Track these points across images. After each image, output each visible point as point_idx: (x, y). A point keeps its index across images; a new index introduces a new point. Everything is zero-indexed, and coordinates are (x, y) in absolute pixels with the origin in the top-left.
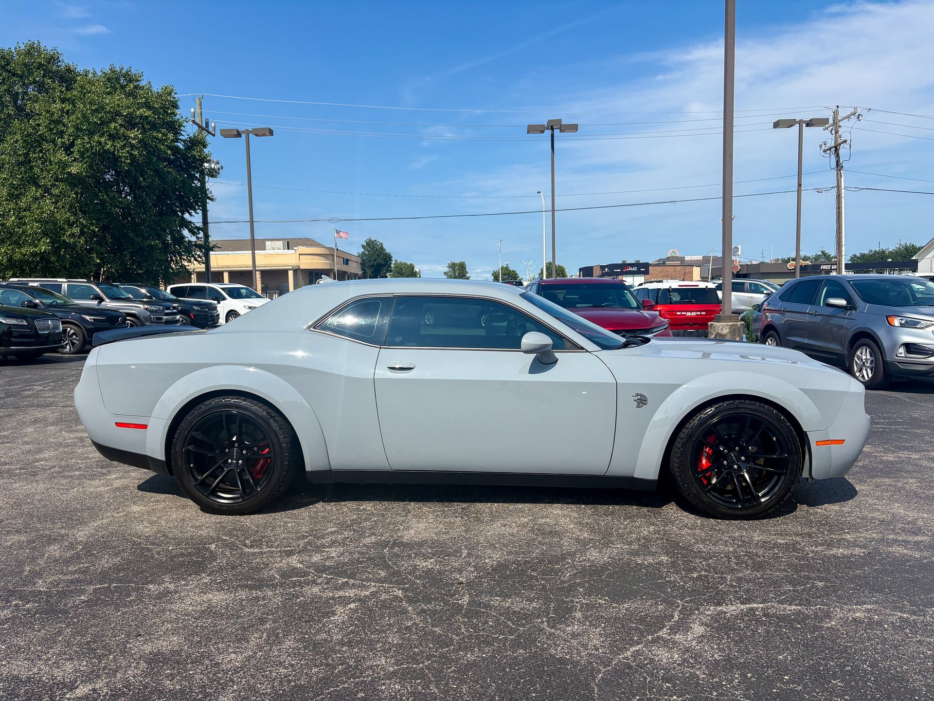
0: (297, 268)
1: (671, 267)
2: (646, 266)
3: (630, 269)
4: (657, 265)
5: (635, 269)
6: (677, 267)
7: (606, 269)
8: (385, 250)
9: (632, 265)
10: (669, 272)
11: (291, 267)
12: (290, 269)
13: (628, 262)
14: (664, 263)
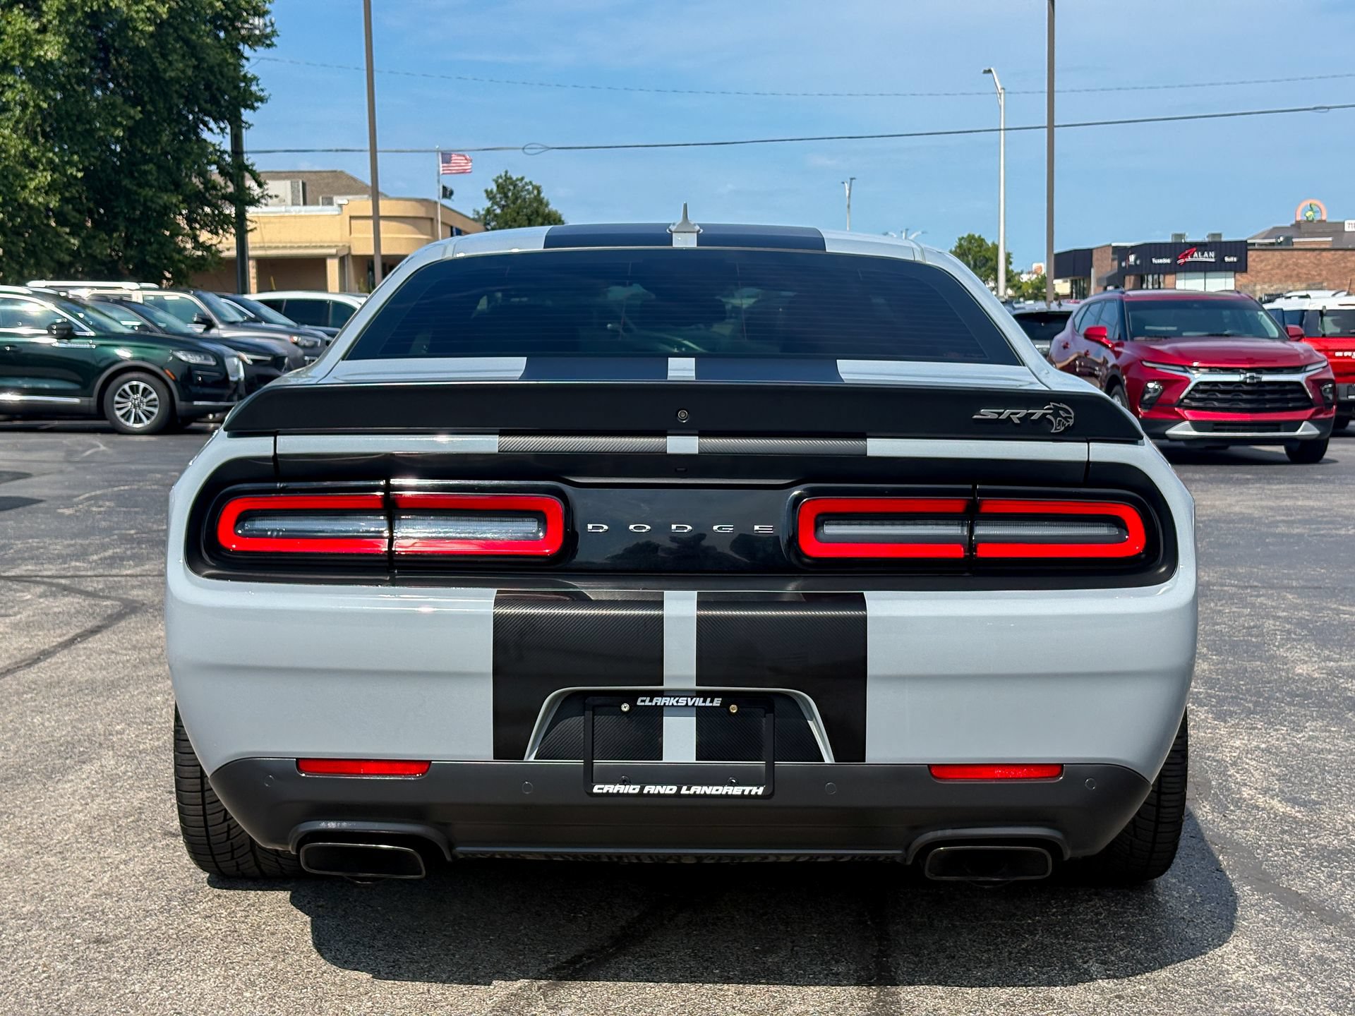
0: (345, 252)
1: (1309, 254)
2: (1241, 249)
3: (1197, 257)
4: (1270, 247)
5: (1210, 257)
6: (1324, 254)
7: (1132, 258)
8: (547, 205)
9: (1202, 247)
10: (1303, 266)
11: (333, 251)
12: (332, 256)
13: (1189, 239)
14: (1288, 240)
